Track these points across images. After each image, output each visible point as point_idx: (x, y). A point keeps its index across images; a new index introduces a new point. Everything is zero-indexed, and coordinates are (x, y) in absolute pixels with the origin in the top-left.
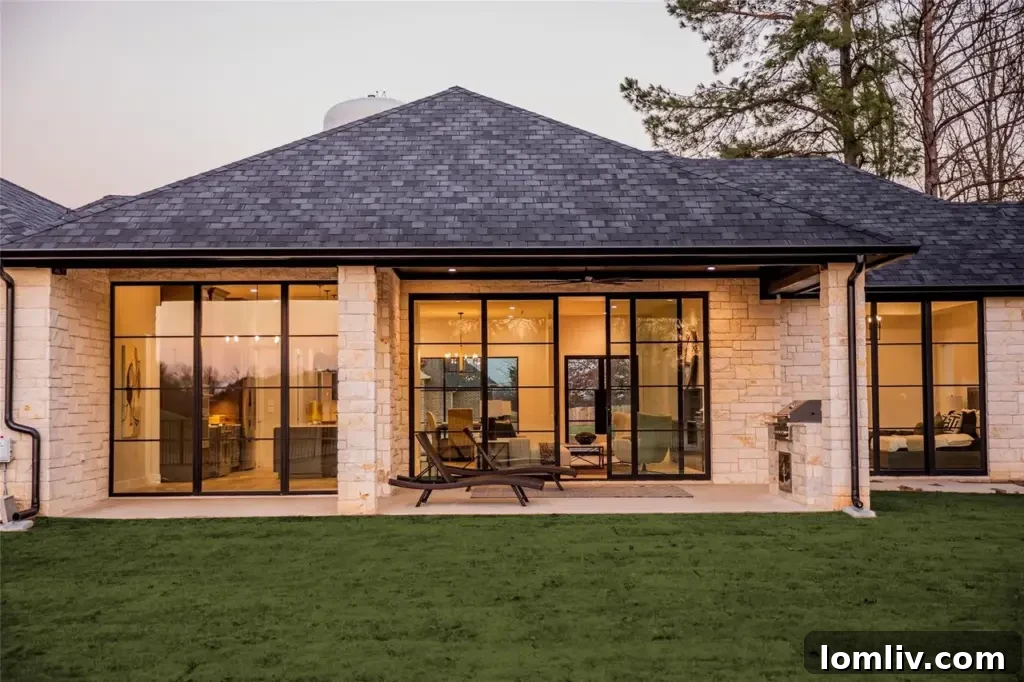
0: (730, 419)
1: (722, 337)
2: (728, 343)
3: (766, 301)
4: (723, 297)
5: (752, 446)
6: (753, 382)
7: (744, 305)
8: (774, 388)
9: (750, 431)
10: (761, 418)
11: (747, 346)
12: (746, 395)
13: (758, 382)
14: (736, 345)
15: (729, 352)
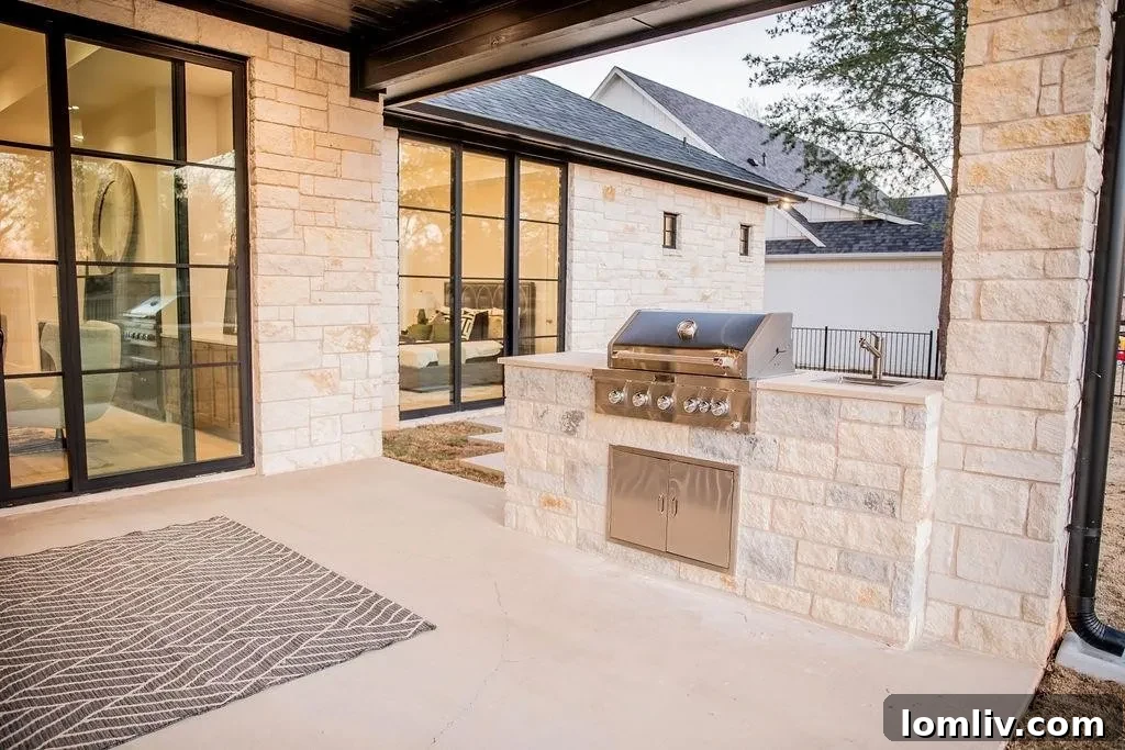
0: (293, 340)
1: (279, 163)
2: (292, 179)
3: (360, 103)
4: (283, 75)
5: (334, 391)
6: (336, 263)
7: (320, 103)
8: (371, 275)
9: (329, 361)
10: (348, 334)
11: (326, 187)
12: (323, 289)
13: (347, 264)
14: (306, 184)
15: (291, 198)
